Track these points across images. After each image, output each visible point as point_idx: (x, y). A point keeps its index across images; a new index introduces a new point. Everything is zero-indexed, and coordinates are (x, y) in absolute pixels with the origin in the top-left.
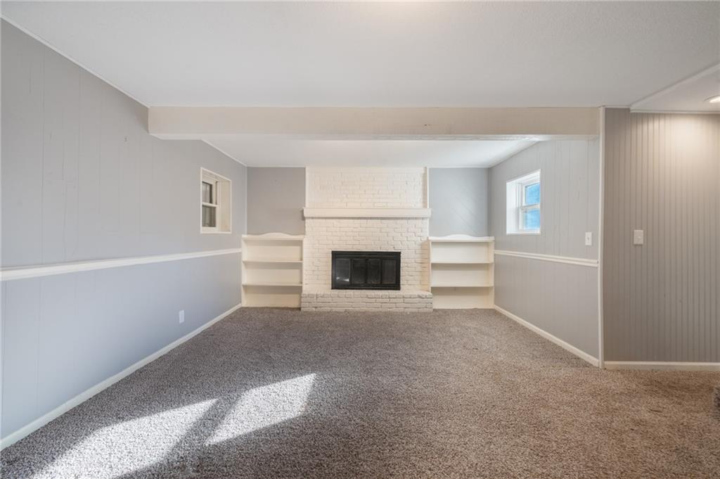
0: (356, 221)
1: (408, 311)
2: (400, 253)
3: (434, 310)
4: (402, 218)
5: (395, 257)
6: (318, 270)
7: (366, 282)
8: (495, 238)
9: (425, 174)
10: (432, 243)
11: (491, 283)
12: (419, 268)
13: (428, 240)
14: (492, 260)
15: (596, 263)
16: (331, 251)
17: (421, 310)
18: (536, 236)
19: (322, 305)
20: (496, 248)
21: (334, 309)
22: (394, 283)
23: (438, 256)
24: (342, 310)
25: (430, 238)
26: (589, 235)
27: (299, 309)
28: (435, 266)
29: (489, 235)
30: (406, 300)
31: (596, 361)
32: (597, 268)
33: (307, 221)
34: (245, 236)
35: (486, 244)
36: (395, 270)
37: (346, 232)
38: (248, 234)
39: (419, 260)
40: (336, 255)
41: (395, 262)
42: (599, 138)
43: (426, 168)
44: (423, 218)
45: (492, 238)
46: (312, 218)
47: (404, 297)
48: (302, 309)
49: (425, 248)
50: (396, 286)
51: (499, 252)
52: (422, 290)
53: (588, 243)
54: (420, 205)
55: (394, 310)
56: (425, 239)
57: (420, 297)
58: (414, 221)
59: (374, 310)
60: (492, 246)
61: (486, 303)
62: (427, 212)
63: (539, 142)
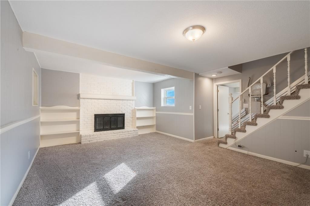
0: (106, 100)
1: (130, 136)
2: (124, 114)
3: (139, 135)
4: (125, 100)
5: (122, 116)
6: (87, 123)
7: (110, 127)
8: (156, 107)
9: (133, 83)
10: (137, 110)
11: (155, 123)
12: (131, 120)
13: (134, 109)
14: (155, 115)
15: (193, 114)
16: (94, 114)
17: (134, 136)
18: (173, 107)
19: (93, 139)
20: (156, 111)
21: (99, 141)
22: (122, 126)
23: (139, 114)
24: (103, 140)
25: (135, 108)
26: (191, 107)
27: (80, 143)
28: (138, 118)
29: (153, 106)
30: (129, 133)
31: (193, 141)
32: (193, 116)
33: (81, 100)
34: (41, 107)
35: (153, 110)
36: (122, 121)
37: (101, 105)
38: (42, 106)
39: (132, 117)
40: (96, 116)
41: (122, 118)
42: (193, 81)
43: (133, 81)
44: (133, 100)
45: (155, 108)
46: (84, 98)
47: (128, 131)
48: (82, 143)
49: (134, 111)
50: (123, 128)
51: (157, 112)
52: (132, 128)
53: (190, 109)
54: (131, 95)
55: (125, 137)
56: (134, 108)
57: (134, 131)
58: (129, 101)
59: (117, 138)
60: (155, 110)
61: (153, 130)
62: (134, 98)
63: (173, 78)
